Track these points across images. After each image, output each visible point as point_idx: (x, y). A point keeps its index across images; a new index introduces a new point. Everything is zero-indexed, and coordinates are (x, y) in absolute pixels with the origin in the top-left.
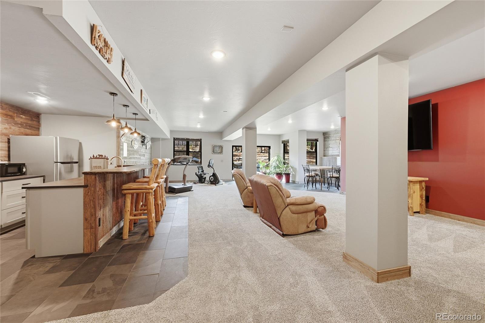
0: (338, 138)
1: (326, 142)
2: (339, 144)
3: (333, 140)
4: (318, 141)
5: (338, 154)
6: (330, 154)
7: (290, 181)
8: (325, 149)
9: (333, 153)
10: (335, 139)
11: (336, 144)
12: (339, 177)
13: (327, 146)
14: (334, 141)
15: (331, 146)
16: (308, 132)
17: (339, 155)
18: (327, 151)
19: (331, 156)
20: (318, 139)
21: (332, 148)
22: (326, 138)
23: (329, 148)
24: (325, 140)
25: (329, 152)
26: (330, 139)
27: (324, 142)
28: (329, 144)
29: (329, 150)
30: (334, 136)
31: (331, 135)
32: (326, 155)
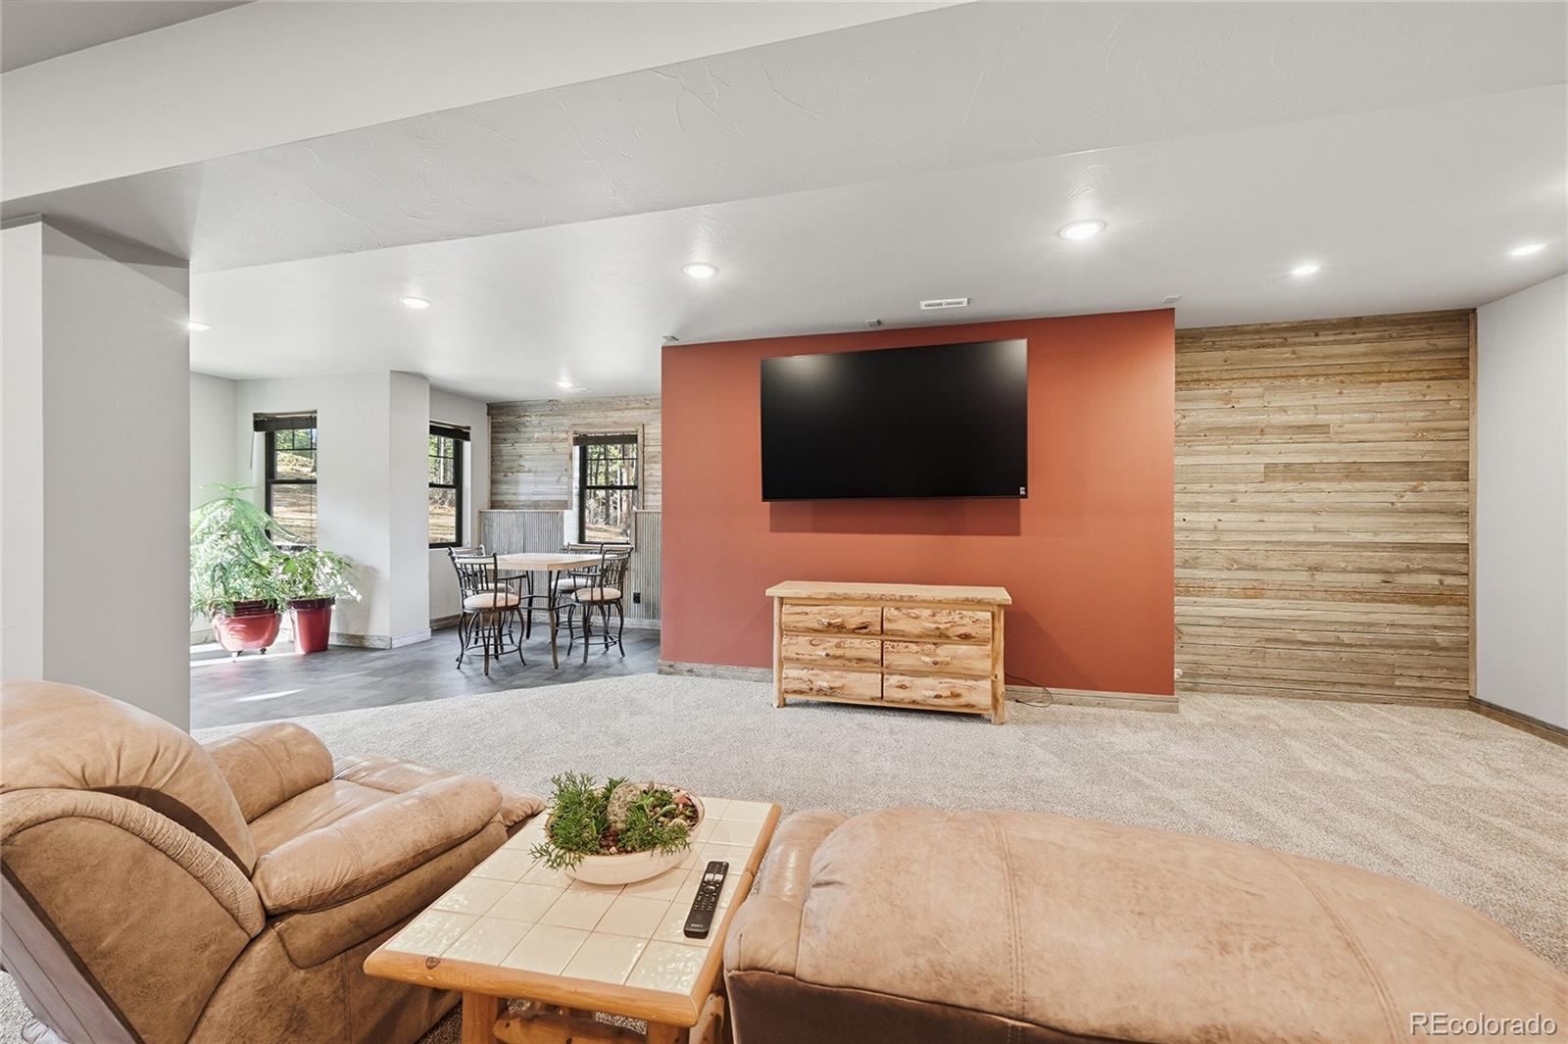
0: (563, 435)
1: (506, 448)
2: (567, 457)
3: (538, 440)
4: (467, 437)
5: (565, 498)
6: (522, 498)
7: (332, 641)
8: (500, 476)
9: (538, 494)
10: (548, 435)
11: (553, 460)
12: (622, 597)
13: (506, 465)
14: (543, 447)
15: (527, 465)
16: (440, 392)
17: (566, 502)
18: (506, 483)
19: (528, 507)
20: (469, 428)
21: (534, 472)
22: (503, 427)
23: (518, 472)
24: (497, 435)
25: (520, 491)
26: (527, 436)
27: (492, 443)
28: (521, 456)
29: (517, 482)
30: (543, 424)
31: (529, 419)
32: (503, 502)
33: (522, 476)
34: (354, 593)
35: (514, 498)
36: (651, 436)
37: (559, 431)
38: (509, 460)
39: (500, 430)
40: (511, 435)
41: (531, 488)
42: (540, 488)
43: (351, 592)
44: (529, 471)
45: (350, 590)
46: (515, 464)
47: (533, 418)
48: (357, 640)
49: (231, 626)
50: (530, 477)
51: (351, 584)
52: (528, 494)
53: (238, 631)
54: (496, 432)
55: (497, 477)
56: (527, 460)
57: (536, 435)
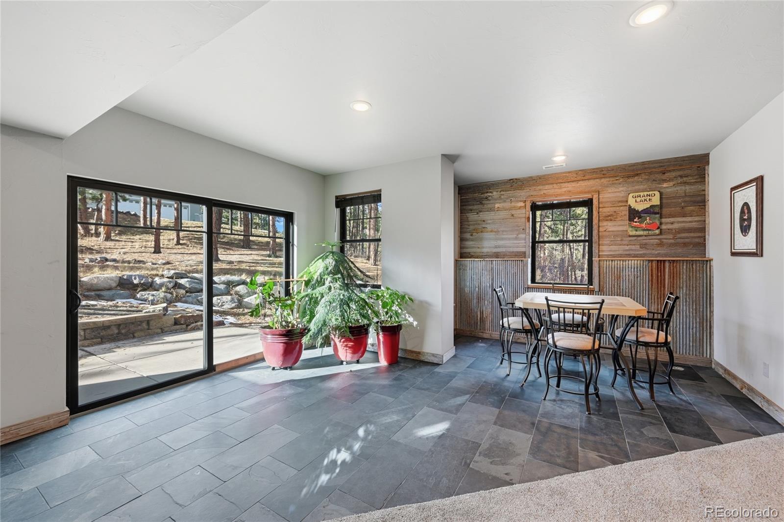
0: (520, 204)
1: (472, 216)
2: (525, 220)
3: (499, 209)
5: (520, 249)
6: (486, 250)
8: (468, 235)
10: (507, 204)
11: (512, 222)
13: (472, 227)
14: (503, 214)
17: (521, 252)
18: (473, 240)
21: (495, 232)
22: (468, 202)
23: (482, 232)
24: (464, 207)
25: (484, 246)
26: (489, 206)
27: (461, 213)
28: (484, 221)
29: (481, 239)
30: (502, 197)
31: (490, 194)
32: (469, 253)
33: (486, 235)
34: (411, 319)
35: (478, 250)
36: (604, 200)
37: (518, 201)
38: (474, 225)
39: (466, 203)
40: (475, 207)
41: (493, 243)
42: (501, 243)
43: (409, 319)
44: (491, 232)
45: (407, 317)
46: (480, 227)
47: (495, 193)
48: (415, 355)
49: (345, 344)
50: (492, 235)
51: (409, 313)
52: (490, 247)
53: (349, 347)
54: (463, 206)
55: (465, 236)
56: (489, 224)
57: (497, 206)
